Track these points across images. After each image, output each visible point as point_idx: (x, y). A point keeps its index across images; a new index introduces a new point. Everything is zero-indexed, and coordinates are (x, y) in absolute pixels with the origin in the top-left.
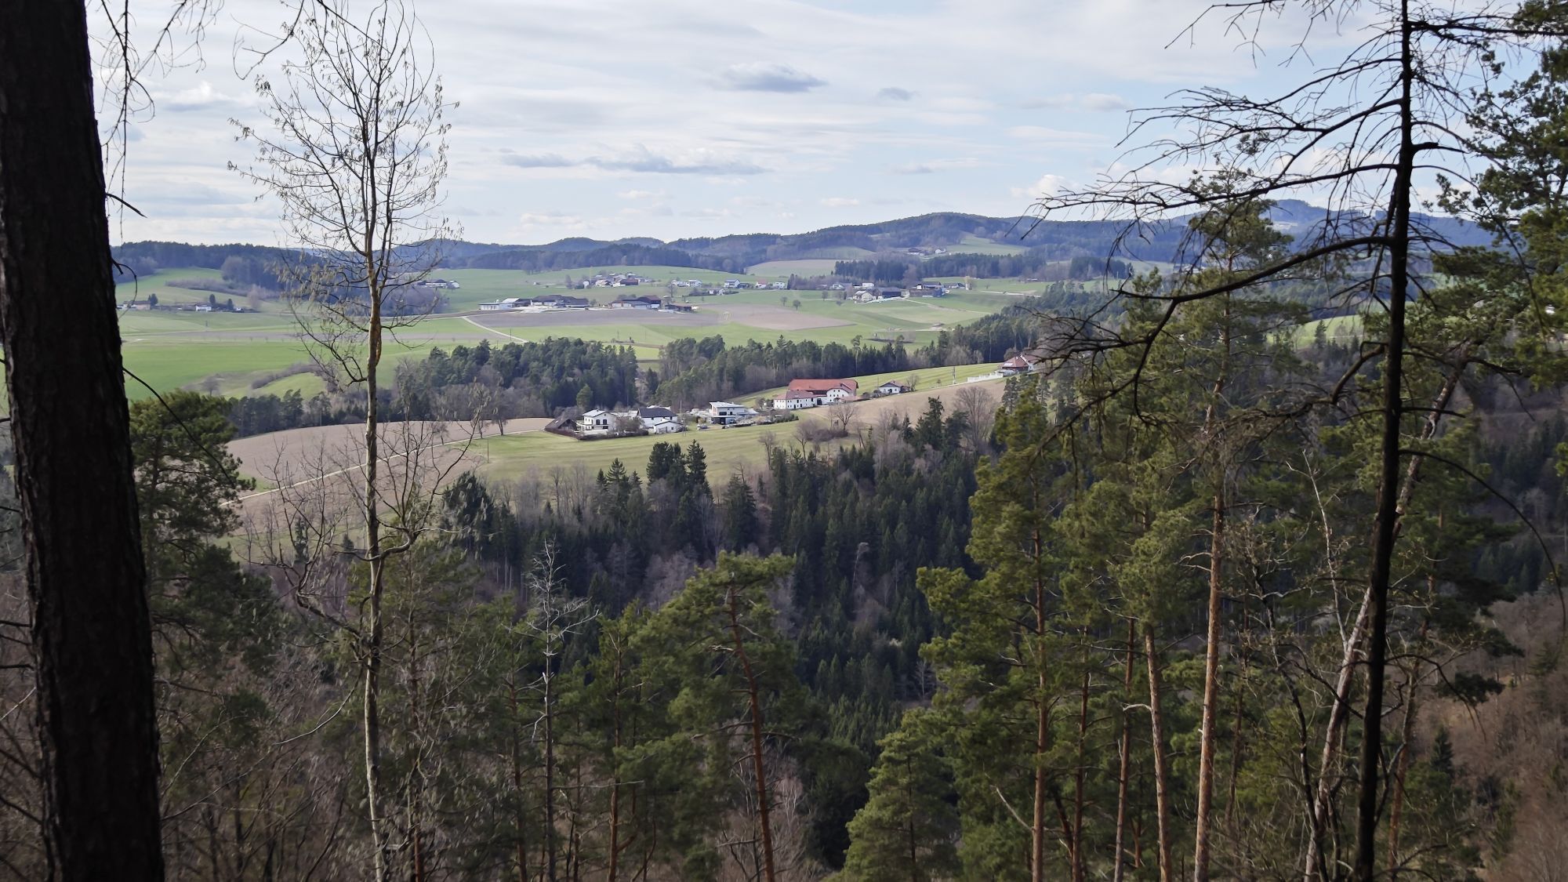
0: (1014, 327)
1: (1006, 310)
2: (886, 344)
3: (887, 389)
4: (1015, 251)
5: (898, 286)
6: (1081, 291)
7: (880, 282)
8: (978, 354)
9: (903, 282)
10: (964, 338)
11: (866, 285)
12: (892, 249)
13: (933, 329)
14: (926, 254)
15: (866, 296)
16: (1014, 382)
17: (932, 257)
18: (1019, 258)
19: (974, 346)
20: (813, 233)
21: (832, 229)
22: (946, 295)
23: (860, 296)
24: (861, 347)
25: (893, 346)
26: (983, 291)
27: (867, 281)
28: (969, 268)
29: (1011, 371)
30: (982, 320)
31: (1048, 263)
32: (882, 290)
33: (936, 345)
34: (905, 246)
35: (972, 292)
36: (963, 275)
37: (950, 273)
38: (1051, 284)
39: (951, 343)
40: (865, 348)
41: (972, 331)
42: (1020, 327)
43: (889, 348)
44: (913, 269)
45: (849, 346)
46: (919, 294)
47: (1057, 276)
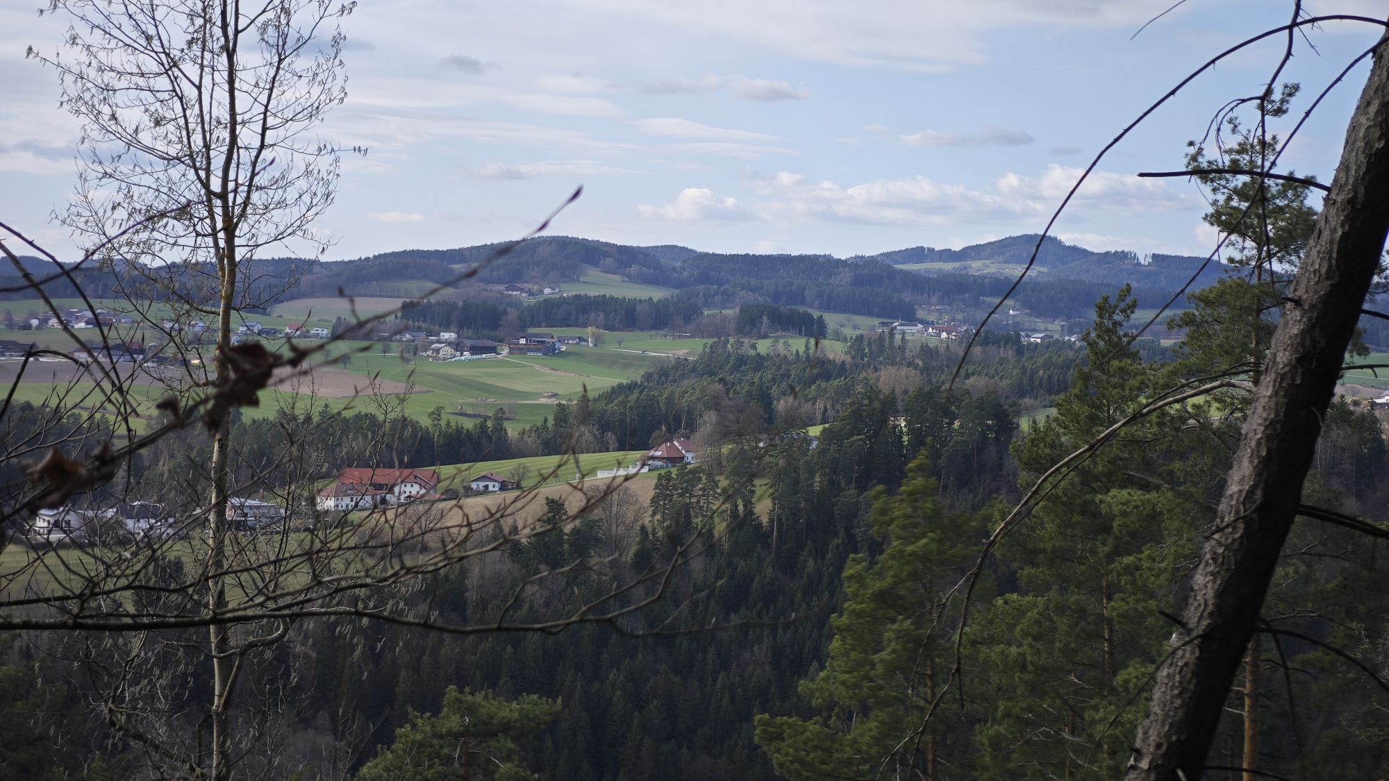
0: (662, 400)
1: (648, 376)
2: (478, 421)
3: (482, 484)
4: (657, 294)
5: (491, 338)
6: (752, 352)
7: (465, 332)
8: (611, 437)
9: (500, 333)
10: (590, 414)
11: (446, 336)
12: (483, 285)
13: (543, 401)
14: (531, 294)
15: (446, 351)
16: (668, 477)
17: (541, 298)
18: (664, 304)
19: (605, 425)
20: (367, 259)
21: (394, 254)
22: (562, 354)
23: (438, 351)
24: (443, 423)
25: (489, 424)
26: (613, 348)
27: (448, 330)
28: (593, 315)
29: (659, 463)
30: (613, 388)
31: (706, 313)
32: (468, 343)
33: (551, 423)
34: (499, 281)
35: (598, 350)
36: (585, 326)
37: (566, 322)
38: (710, 341)
39: (571, 420)
40: (448, 424)
41: (601, 406)
42: (670, 400)
43: (483, 427)
44: (513, 314)
45: (425, 422)
46: (523, 350)
47: (718, 331)
